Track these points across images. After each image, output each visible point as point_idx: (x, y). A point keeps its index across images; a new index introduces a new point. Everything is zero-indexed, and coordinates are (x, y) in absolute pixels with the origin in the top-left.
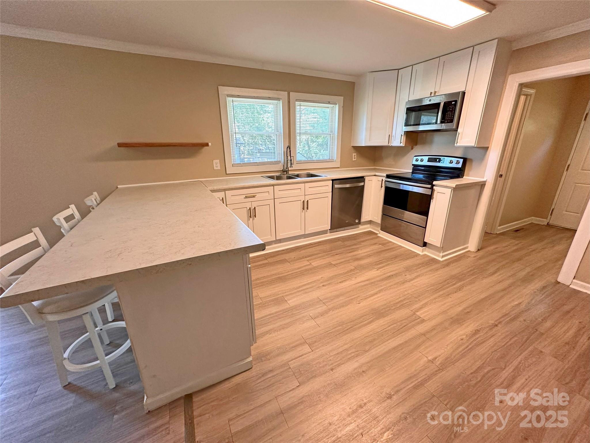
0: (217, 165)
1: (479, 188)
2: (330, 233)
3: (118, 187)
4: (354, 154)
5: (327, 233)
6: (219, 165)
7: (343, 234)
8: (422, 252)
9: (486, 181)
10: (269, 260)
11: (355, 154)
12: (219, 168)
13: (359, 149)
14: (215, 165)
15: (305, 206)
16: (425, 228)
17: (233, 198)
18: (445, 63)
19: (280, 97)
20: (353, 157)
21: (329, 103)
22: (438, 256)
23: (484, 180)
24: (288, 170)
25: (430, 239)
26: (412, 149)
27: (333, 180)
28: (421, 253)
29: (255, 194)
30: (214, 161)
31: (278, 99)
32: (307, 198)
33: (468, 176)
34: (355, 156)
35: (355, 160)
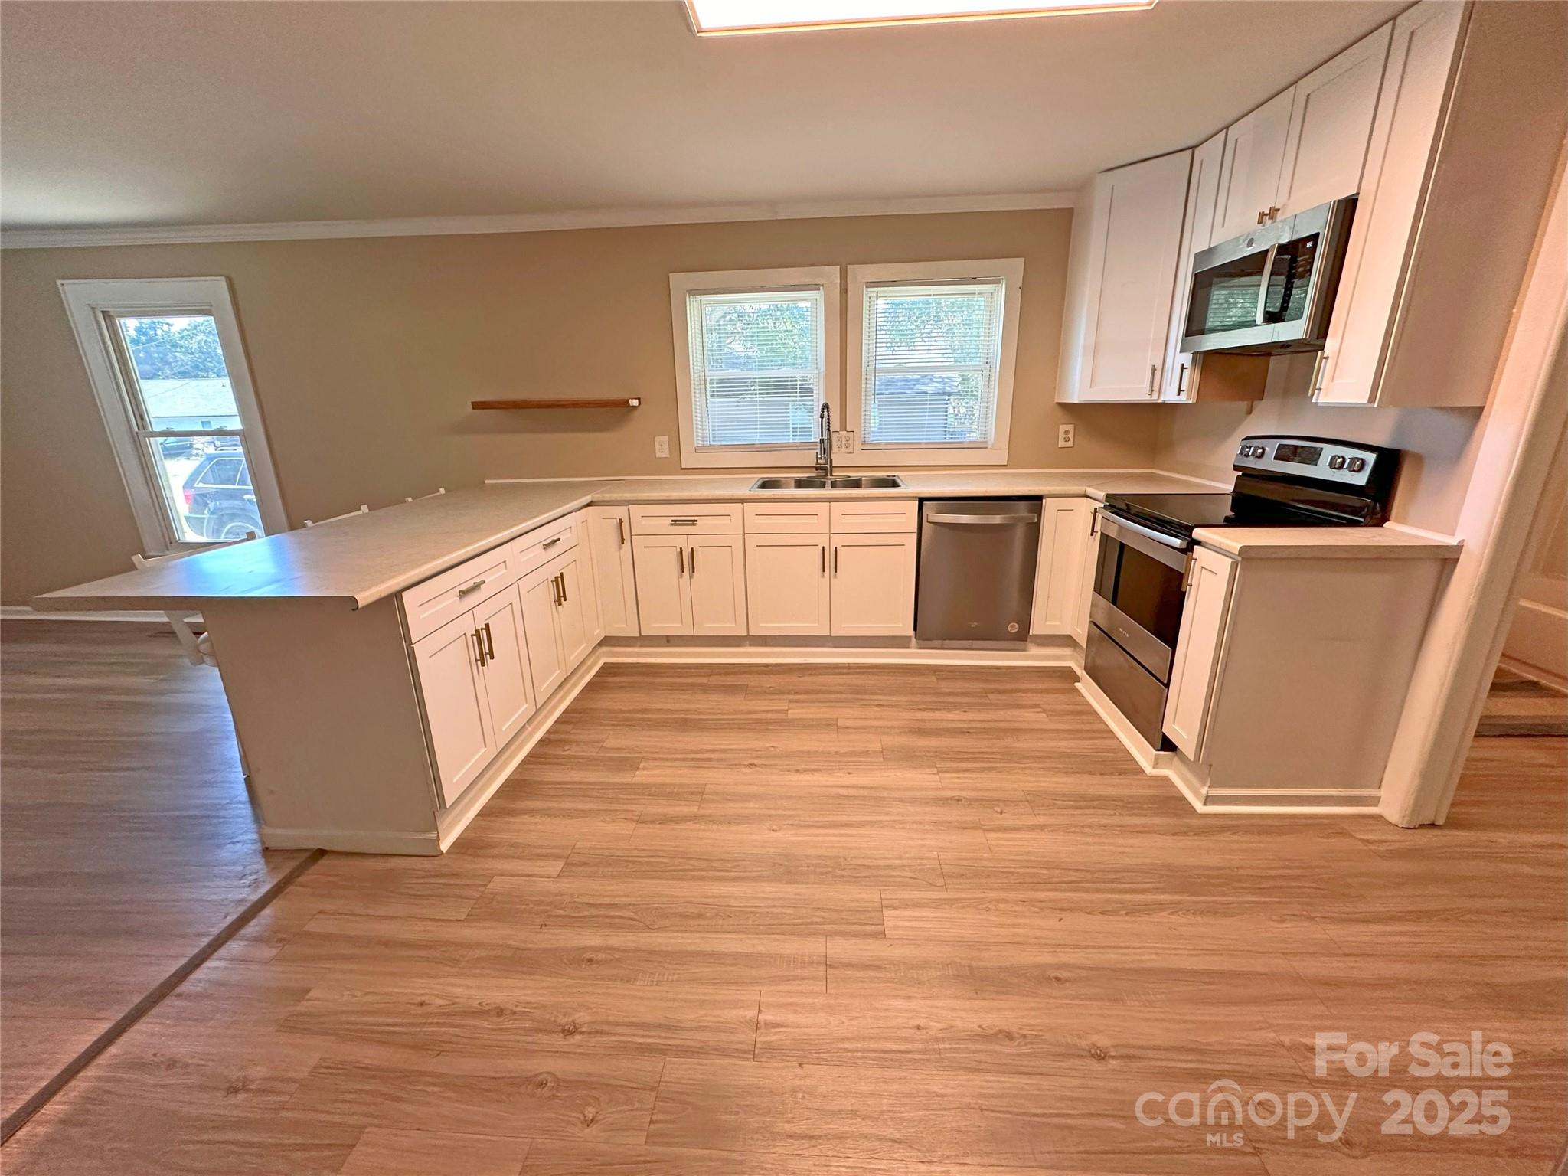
0: (662, 447)
1: (1427, 572)
2: (920, 648)
3: (486, 482)
4: (1062, 428)
5: (908, 648)
6: (666, 448)
7: (960, 659)
8: (1154, 768)
9: (1459, 548)
10: (713, 678)
11: (1070, 428)
12: (666, 454)
13: (1083, 414)
14: (657, 447)
15: (830, 562)
16: (1167, 685)
17: (644, 521)
18: (1310, 100)
19: (819, 281)
20: (1061, 436)
21: (974, 280)
22: (1197, 793)
23: (1453, 541)
24: (832, 467)
25: (1175, 727)
26: (1250, 412)
27: (922, 501)
28: (1149, 769)
29: (695, 518)
30: (658, 439)
31: (815, 287)
32: (837, 541)
33: (1403, 521)
34: (1067, 432)
35: (1070, 444)
